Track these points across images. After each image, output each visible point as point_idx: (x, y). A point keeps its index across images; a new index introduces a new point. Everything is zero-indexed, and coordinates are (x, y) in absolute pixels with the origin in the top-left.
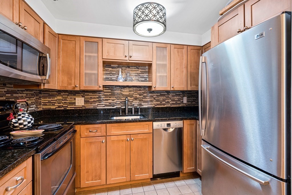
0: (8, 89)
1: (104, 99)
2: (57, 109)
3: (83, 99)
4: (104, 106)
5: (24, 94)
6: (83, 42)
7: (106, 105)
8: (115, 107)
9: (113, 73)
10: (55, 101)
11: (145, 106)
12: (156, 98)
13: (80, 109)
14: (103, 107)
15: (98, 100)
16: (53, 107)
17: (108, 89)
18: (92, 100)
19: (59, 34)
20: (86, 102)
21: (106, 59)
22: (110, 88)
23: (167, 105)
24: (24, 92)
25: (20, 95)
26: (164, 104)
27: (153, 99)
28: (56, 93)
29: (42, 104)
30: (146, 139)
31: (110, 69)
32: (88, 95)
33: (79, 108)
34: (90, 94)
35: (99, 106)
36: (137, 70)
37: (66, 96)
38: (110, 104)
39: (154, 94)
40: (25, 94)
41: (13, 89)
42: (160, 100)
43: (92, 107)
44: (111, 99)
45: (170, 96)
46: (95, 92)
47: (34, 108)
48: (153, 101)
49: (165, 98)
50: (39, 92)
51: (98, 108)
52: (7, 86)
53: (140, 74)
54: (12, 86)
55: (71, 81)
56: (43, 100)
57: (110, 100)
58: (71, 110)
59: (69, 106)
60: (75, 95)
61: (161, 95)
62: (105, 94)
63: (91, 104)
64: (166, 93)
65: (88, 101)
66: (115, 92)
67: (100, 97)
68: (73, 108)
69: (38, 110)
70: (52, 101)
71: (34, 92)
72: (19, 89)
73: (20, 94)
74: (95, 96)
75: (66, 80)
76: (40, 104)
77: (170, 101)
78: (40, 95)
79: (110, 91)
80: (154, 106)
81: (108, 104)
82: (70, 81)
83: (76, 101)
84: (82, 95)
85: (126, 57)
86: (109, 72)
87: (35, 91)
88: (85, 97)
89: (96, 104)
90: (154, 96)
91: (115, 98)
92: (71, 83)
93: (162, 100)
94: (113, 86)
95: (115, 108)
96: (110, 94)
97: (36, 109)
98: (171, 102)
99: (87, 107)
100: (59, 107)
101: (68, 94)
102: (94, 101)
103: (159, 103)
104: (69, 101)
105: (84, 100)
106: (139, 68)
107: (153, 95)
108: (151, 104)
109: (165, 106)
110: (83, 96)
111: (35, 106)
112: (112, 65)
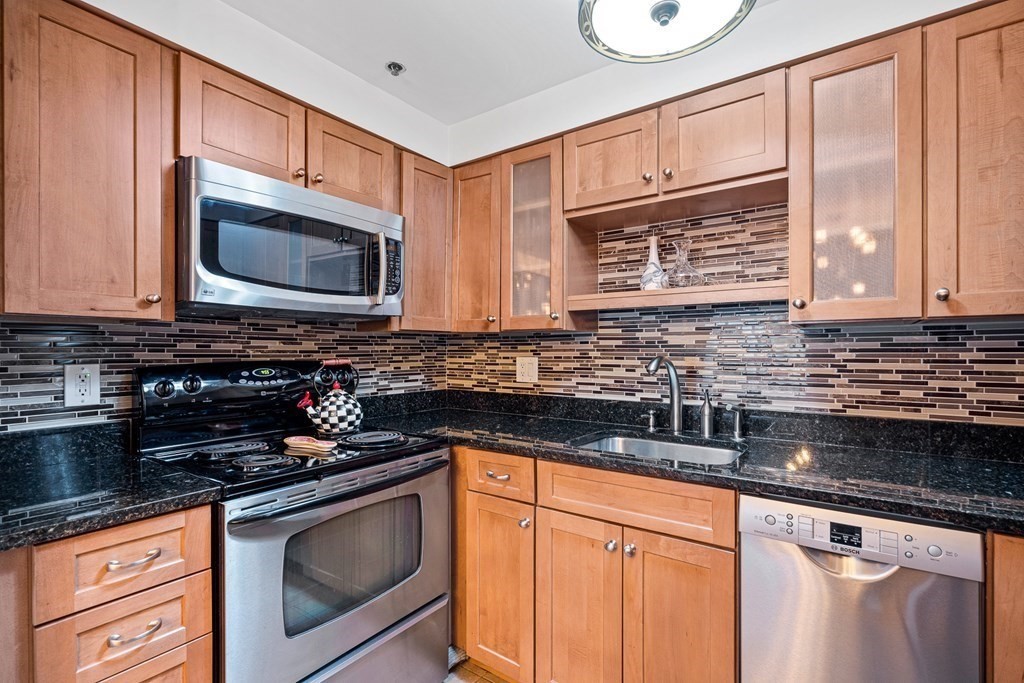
0: (344, 333)
1: (597, 362)
2: (476, 389)
3: (535, 360)
4: (598, 389)
5: (388, 344)
6: (510, 169)
7: (605, 388)
8: (637, 398)
9: (630, 258)
10: (471, 367)
11: (776, 406)
12: (850, 365)
13: (526, 396)
14: (595, 392)
15: (578, 365)
16: (468, 384)
17: (611, 323)
18: (561, 366)
19: (454, 168)
20: (544, 371)
21: (577, 210)
22: (618, 319)
23: (937, 411)
24: (389, 341)
25: (377, 348)
26: (916, 406)
27: (835, 371)
28: (473, 342)
29: (448, 372)
30: (698, 570)
31: (621, 245)
32: (549, 349)
33: (524, 392)
34: (557, 345)
35: (581, 387)
36: (736, 232)
37: (495, 351)
38: (618, 386)
39: (842, 345)
40: (393, 344)
41: (356, 333)
42: (882, 377)
43: (561, 391)
44: (624, 366)
45: (962, 356)
46: (570, 336)
47: (420, 383)
48: (831, 381)
49: (927, 367)
50: (437, 339)
51: (578, 395)
52: (340, 326)
53: (751, 248)
54: (355, 326)
55: (481, 303)
56: (449, 363)
57: (619, 366)
58: (504, 394)
59: (501, 384)
60: (514, 348)
61: (890, 349)
62: (602, 343)
63: (557, 379)
64: (935, 339)
65: (549, 370)
66: (638, 335)
67: (584, 356)
68: (511, 391)
69: (434, 389)
70: (466, 367)
71: (421, 341)
72: (373, 334)
73: (376, 344)
74: (571, 350)
75: (470, 302)
76: (441, 373)
77: (973, 384)
78: (439, 348)
79: (619, 331)
80: (839, 406)
81: (612, 382)
82: (478, 305)
83: (518, 368)
84: (534, 347)
85: (648, 181)
86: (615, 260)
87: (423, 338)
88: (543, 354)
89: (574, 381)
90: (839, 356)
91: (639, 362)
92: (480, 310)
93: (899, 377)
94: (632, 310)
95: (639, 400)
96: (620, 343)
97: (427, 386)
98: (970, 396)
99: (546, 390)
100: (480, 383)
101: (498, 344)
102: (568, 372)
103: (878, 392)
104: (500, 368)
105: (537, 367)
106: (748, 216)
107: (828, 346)
108: (822, 399)
109: (925, 415)
110: (536, 353)
111: (422, 377)
112: (627, 230)
